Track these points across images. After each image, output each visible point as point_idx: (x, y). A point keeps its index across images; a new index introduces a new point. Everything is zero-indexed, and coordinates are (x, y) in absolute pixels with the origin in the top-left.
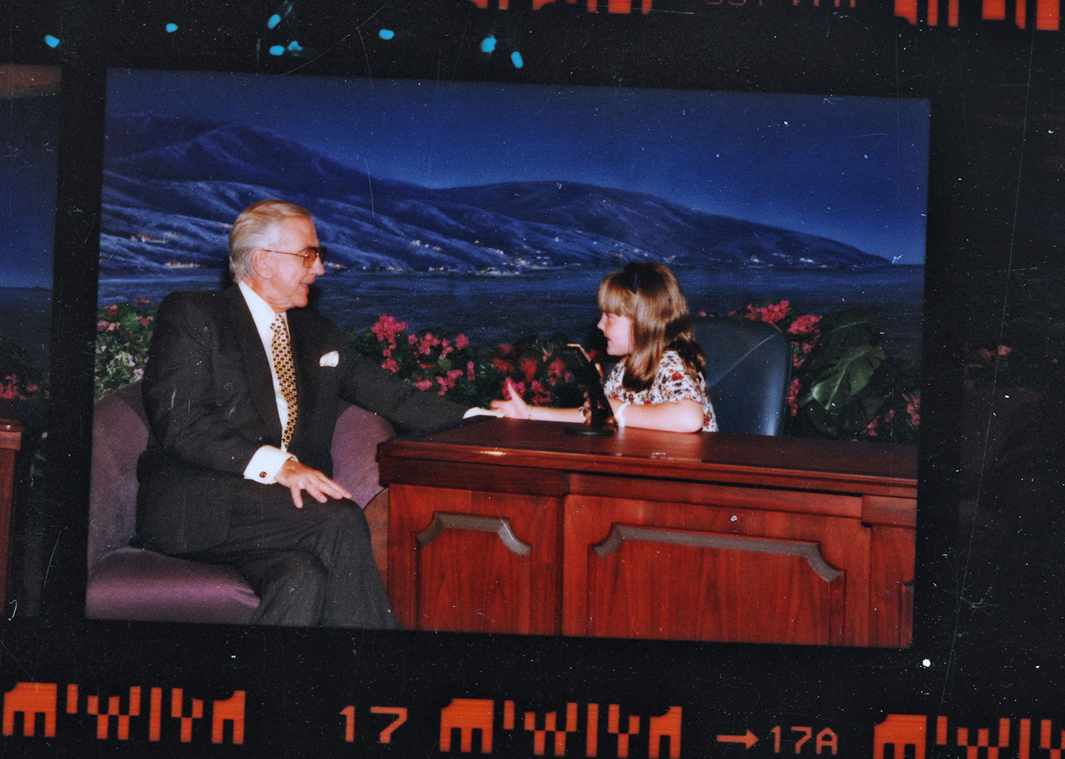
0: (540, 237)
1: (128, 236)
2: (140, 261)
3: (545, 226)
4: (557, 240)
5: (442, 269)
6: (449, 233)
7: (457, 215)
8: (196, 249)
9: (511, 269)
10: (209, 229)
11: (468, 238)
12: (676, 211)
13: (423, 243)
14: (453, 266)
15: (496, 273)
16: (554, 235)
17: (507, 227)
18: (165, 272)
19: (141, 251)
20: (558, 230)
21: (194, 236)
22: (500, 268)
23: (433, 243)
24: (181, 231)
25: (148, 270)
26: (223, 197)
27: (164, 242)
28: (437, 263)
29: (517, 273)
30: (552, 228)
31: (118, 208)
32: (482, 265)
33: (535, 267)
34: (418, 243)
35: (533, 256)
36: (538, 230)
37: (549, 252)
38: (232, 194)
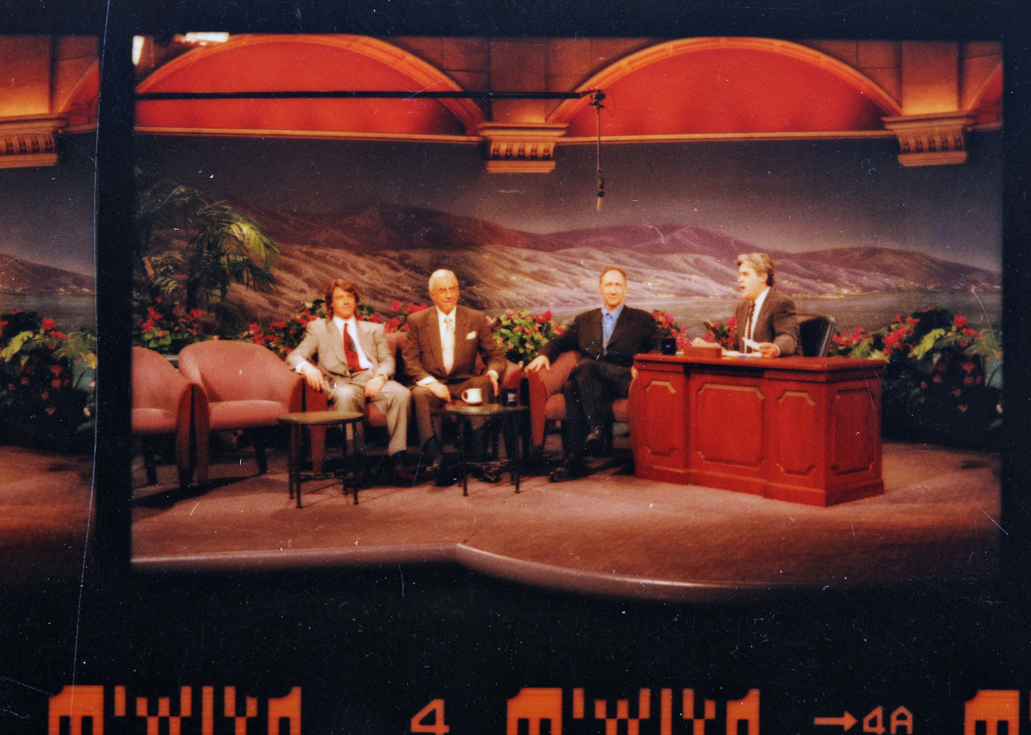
0: (854, 277)
1: (641, 282)
2: (647, 294)
3: (857, 271)
4: (864, 278)
5: (800, 295)
6: (803, 276)
7: (807, 267)
8: (673, 287)
9: (838, 294)
10: (679, 277)
11: (815, 278)
12: (933, 261)
13: (790, 281)
14: (806, 293)
15: (830, 296)
16: (862, 275)
17: (835, 272)
18: (659, 299)
19: (648, 289)
20: (865, 273)
21: (673, 281)
22: (832, 293)
23: (794, 281)
24: (666, 279)
25: (650, 299)
26: (686, 262)
27: (657, 285)
28: (797, 292)
29: (842, 297)
30: (861, 272)
31: (635, 269)
32: (821, 293)
33: (852, 293)
34: (786, 282)
35: (851, 287)
36: (854, 273)
37: (860, 285)
38: (691, 260)
